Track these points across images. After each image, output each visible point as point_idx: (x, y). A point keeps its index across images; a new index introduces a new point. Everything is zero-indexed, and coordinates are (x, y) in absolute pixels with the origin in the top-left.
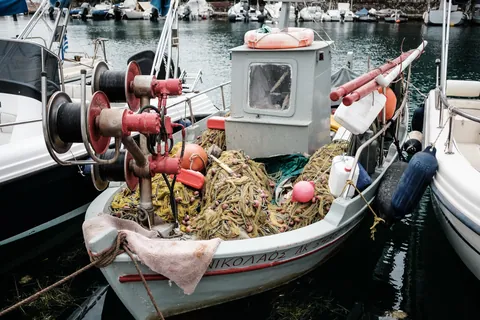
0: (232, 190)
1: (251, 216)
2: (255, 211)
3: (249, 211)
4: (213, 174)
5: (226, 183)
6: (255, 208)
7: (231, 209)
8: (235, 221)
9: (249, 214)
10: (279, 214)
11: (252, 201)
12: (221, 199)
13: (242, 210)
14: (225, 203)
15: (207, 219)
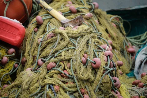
0: (64, 43)
1: (88, 81)
2: (95, 73)
3: (85, 73)
4: (39, 25)
5: (56, 35)
6: (95, 70)
7: (60, 69)
8: (65, 86)
9: (85, 77)
10: (136, 88)
11: (91, 59)
12: (45, 57)
13: (75, 71)
14: (51, 62)
15: (24, 83)
